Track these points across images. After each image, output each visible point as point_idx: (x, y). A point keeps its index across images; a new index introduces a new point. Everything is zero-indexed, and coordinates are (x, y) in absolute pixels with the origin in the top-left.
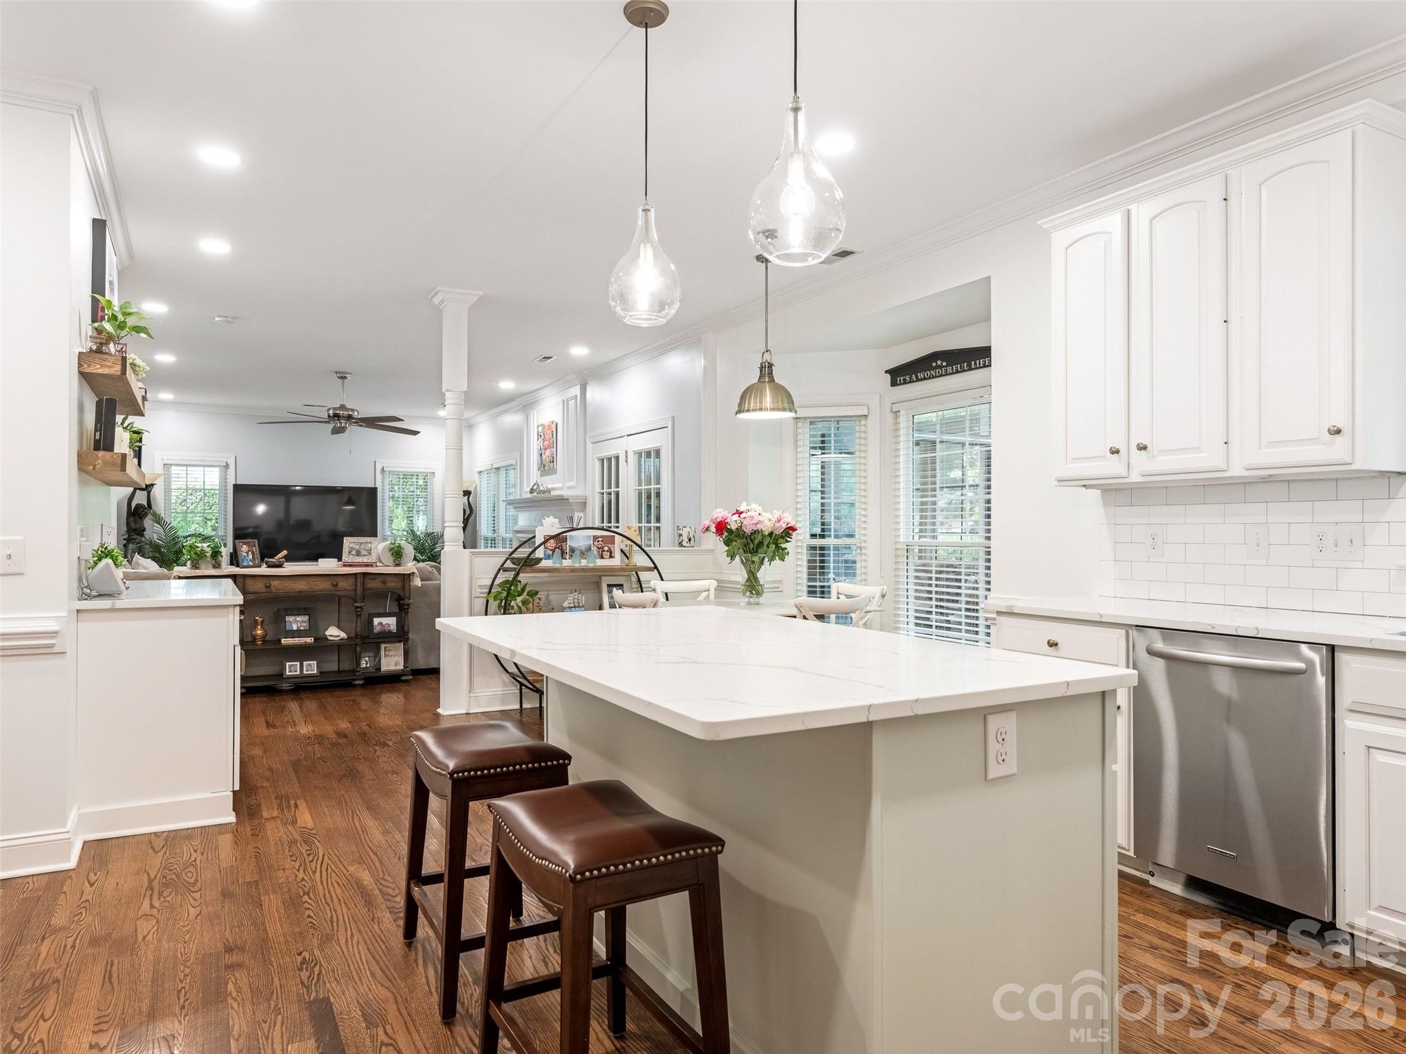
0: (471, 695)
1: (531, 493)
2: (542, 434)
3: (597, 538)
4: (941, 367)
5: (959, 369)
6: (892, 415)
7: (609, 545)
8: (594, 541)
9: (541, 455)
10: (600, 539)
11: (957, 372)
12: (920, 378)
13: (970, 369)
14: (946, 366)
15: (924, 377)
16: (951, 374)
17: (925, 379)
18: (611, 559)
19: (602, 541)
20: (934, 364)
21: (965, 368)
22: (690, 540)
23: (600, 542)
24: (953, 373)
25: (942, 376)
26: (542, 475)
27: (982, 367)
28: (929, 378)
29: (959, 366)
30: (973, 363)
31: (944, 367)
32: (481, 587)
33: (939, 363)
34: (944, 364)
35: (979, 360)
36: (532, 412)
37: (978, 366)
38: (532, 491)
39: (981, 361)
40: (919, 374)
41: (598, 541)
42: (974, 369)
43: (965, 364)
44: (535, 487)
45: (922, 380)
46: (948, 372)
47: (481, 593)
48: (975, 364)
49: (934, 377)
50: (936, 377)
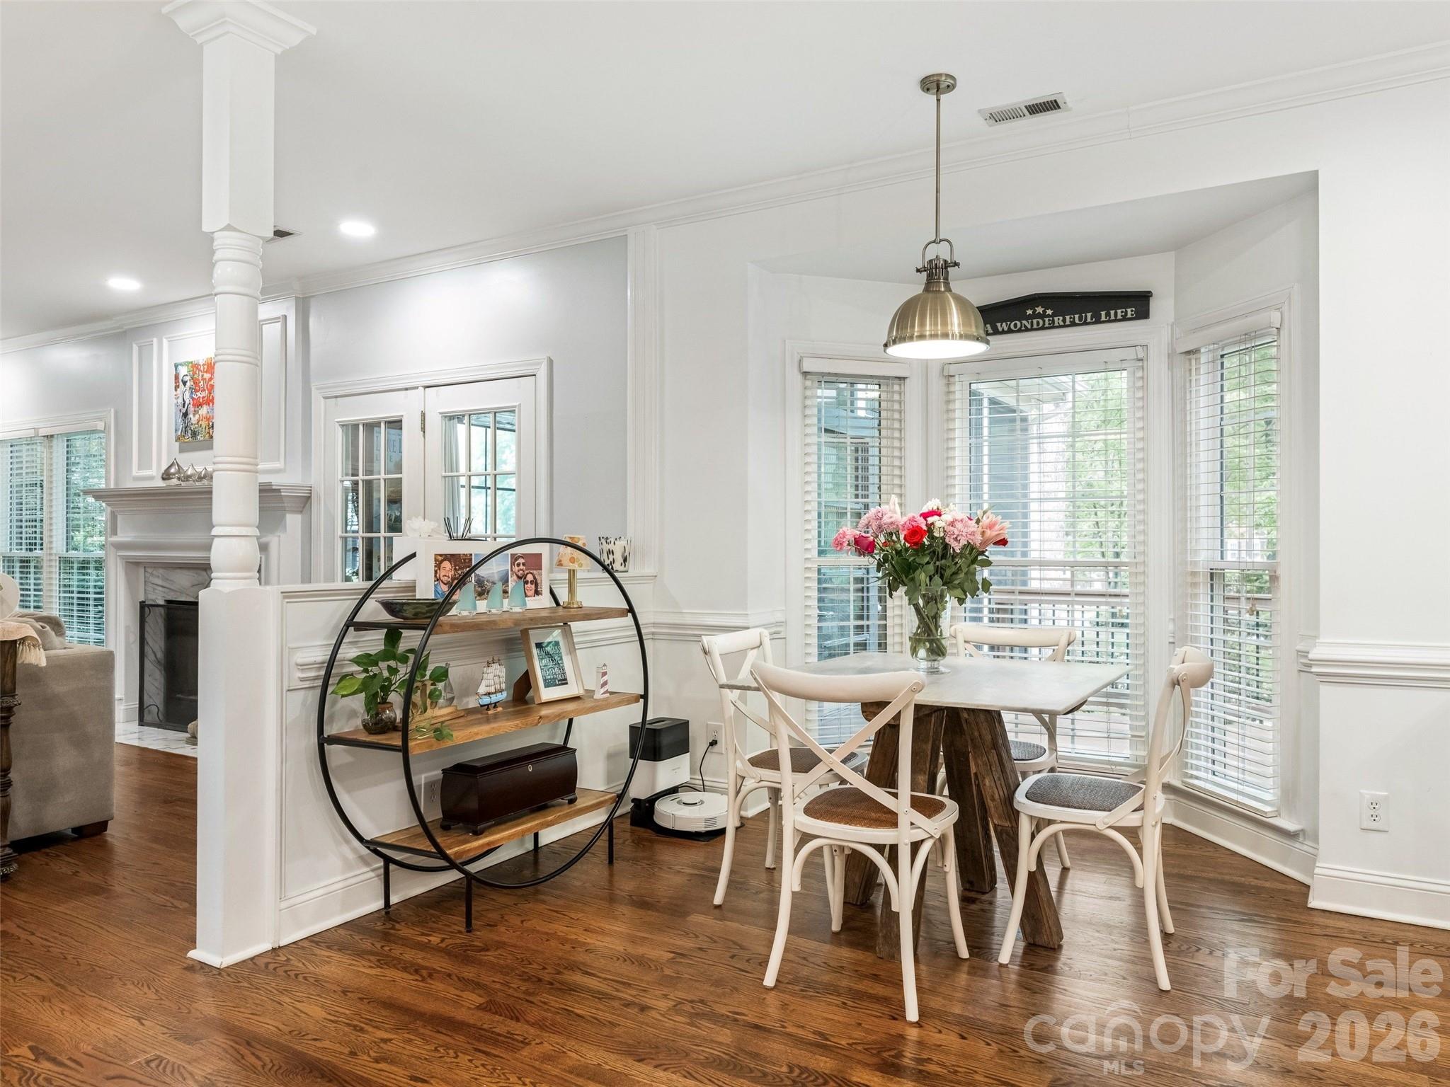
0: (283, 905)
1: (164, 479)
2: (187, 378)
3: (516, 559)
4: (1043, 316)
5: (1077, 321)
6: (944, 381)
7: (535, 572)
8: (513, 564)
9: (186, 415)
10: (521, 561)
11: (1073, 324)
12: (1000, 329)
13: (1098, 321)
14: (1053, 315)
15: (1009, 328)
16: (1060, 327)
17: (1010, 331)
18: (537, 597)
19: (524, 564)
20: (1029, 312)
21: (1089, 320)
22: (625, 560)
23: (521, 567)
24: (1065, 326)
25: (1043, 328)
26: (182, 450)
27: (1120, 320)
28: (1020, 331)
29: (1077, 316)
30: (1103, 313)
31: (1049, 316)
32: (303, 667)
33: (1040, 310)
34: (1049, 312)
35: (1116, 309)
36: (155, 340)
37: (1113, 318)
38: (166, 476)
39: (1119, 311)
40: (999, 325)
41: (519, 565)
42: (1104, 322)
43: (1089, 315)
44: (173, 470)
45: (1003, 332)
46: (1056, 324)
47: (302, 680)
48: (1108, 315)
49: (1027, 330)
50: (1032, 329)
